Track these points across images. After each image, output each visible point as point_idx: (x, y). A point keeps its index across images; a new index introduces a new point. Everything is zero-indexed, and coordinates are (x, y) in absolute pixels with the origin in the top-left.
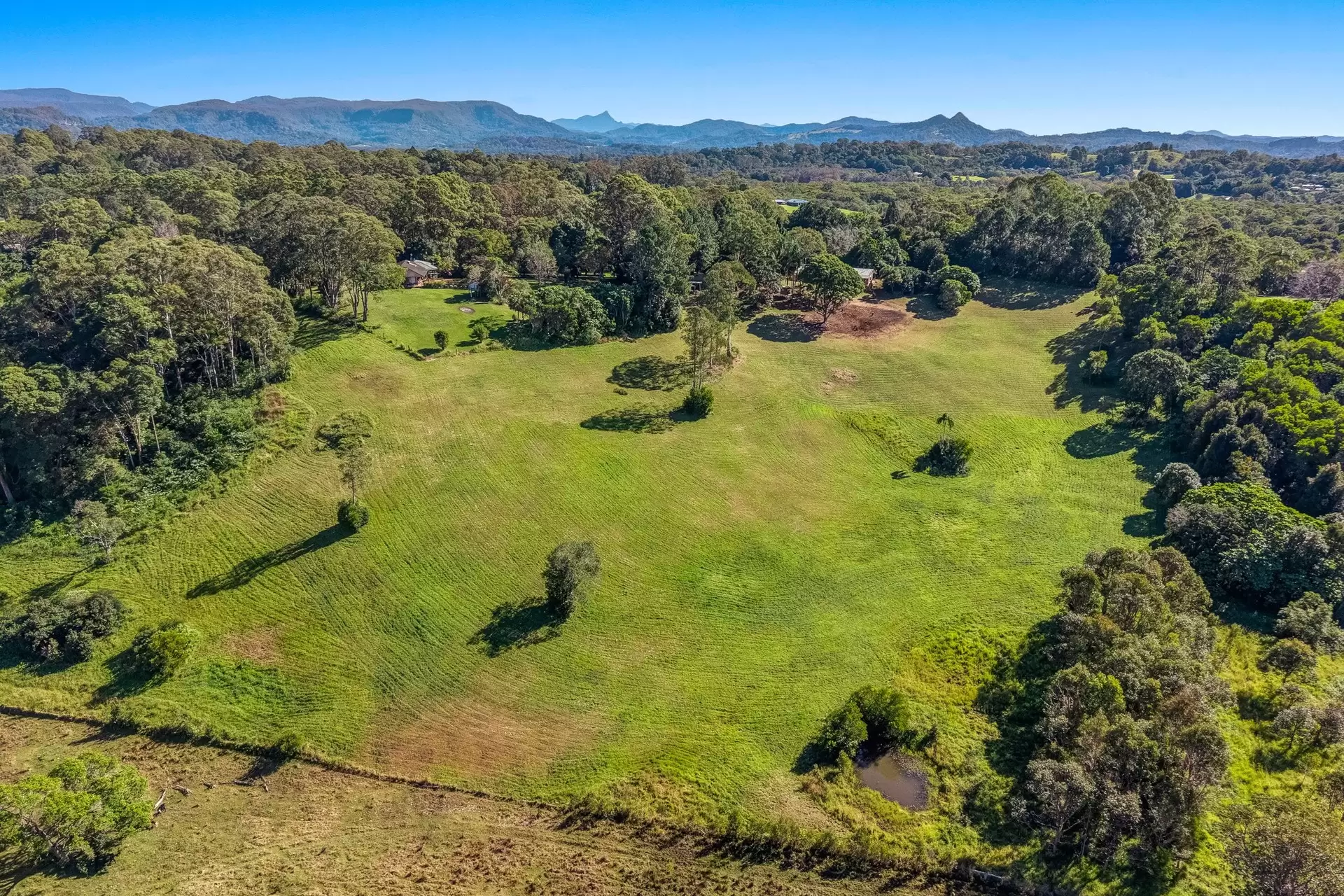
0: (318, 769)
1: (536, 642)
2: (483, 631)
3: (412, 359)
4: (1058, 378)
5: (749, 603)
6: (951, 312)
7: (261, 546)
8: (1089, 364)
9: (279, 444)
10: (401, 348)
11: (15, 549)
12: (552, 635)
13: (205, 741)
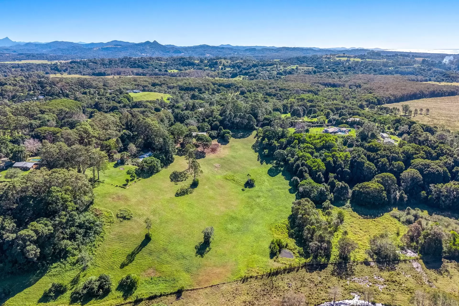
0: (189, 291)
1: (208, 251)
2: (196, 253)
3: (122, 189)
4: (258, 156)
5: (238, 230)
6: (228, 142)
7: (129, 251)
8: (264, 153)
9: (109, 222)
10: (117, 186)
11: (50, 273)
12: (210, 249)
13: (161, 296)
